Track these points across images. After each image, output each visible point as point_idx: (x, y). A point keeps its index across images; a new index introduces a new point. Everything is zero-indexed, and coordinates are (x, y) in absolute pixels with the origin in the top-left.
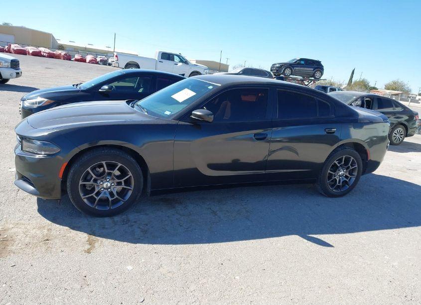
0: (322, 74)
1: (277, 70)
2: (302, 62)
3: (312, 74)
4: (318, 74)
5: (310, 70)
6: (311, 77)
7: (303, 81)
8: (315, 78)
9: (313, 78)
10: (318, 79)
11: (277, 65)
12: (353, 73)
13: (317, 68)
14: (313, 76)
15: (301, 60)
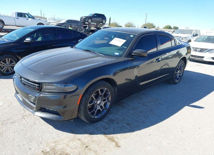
0: (106, 21)
1: (84, 20)
2: (96, 16)
3: (101, 21)
4: (104, 21)
5: (100, 19)
6: (101, 23)
7: (97, 25)
8: (103, 23)
9: (102, 24)
10: (104, 24)
11: (84, 18)
12: (110, 19)
13: (103, 18)
14: (102, 22)
15: (95, 14)
